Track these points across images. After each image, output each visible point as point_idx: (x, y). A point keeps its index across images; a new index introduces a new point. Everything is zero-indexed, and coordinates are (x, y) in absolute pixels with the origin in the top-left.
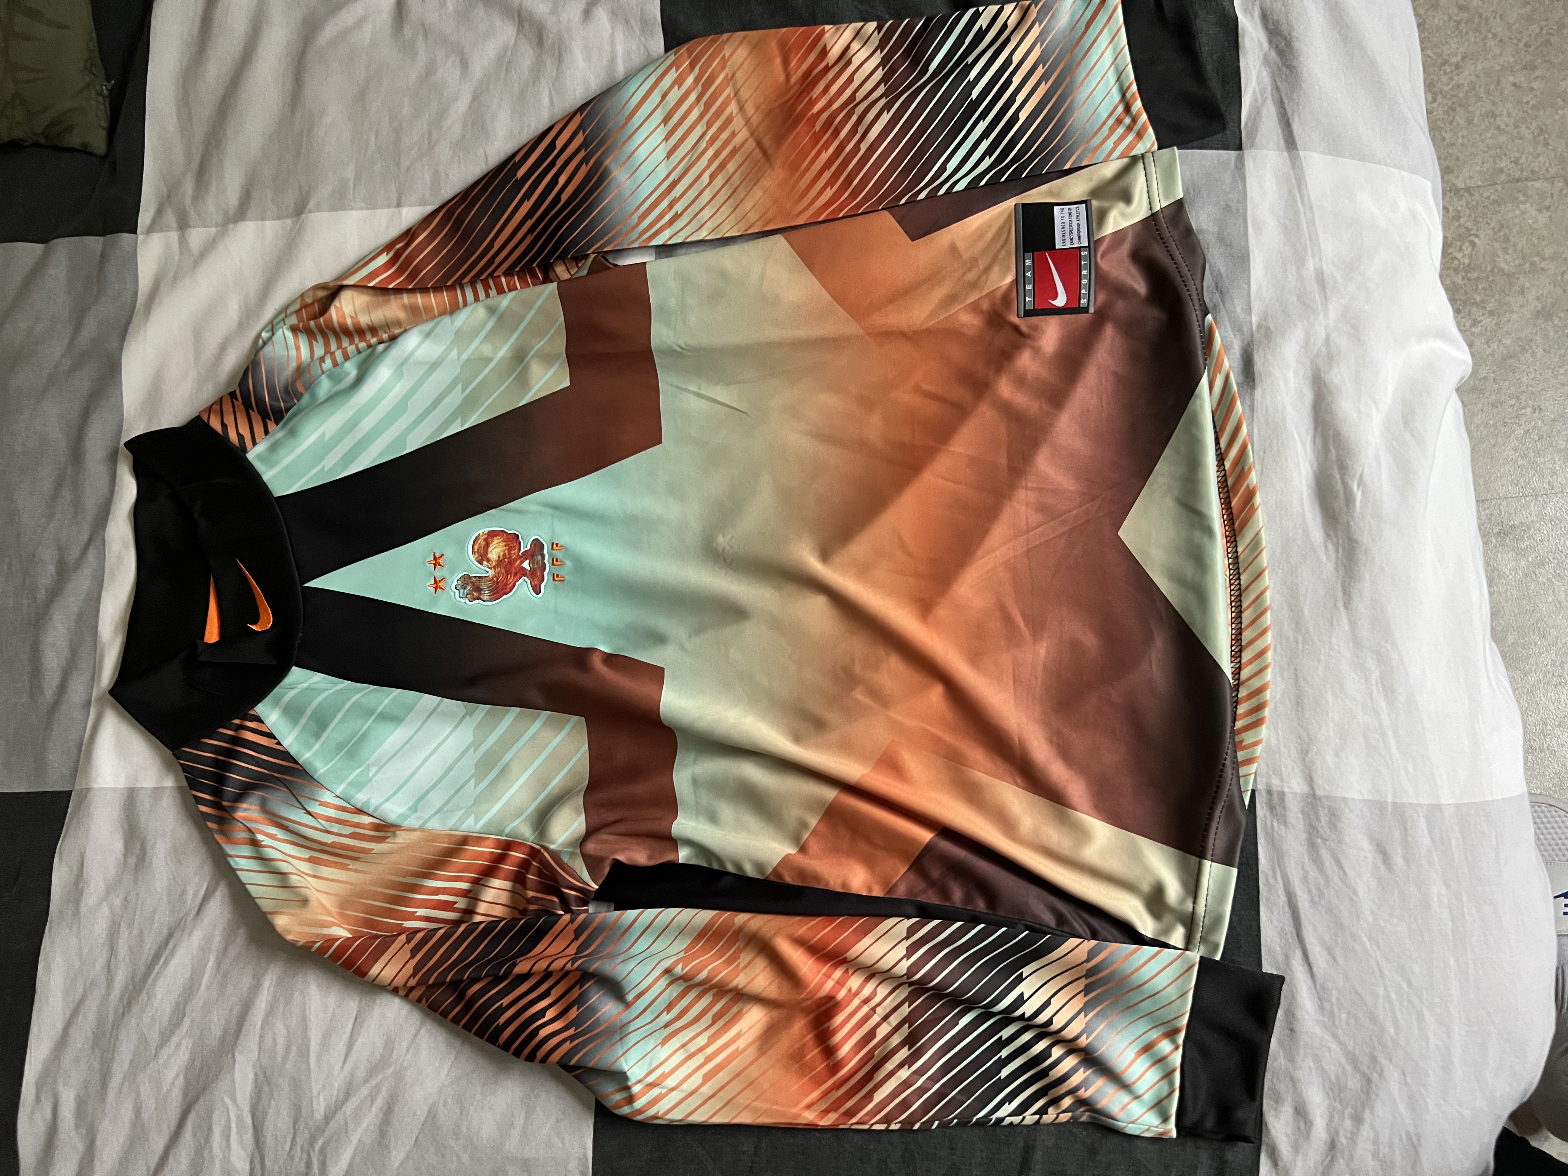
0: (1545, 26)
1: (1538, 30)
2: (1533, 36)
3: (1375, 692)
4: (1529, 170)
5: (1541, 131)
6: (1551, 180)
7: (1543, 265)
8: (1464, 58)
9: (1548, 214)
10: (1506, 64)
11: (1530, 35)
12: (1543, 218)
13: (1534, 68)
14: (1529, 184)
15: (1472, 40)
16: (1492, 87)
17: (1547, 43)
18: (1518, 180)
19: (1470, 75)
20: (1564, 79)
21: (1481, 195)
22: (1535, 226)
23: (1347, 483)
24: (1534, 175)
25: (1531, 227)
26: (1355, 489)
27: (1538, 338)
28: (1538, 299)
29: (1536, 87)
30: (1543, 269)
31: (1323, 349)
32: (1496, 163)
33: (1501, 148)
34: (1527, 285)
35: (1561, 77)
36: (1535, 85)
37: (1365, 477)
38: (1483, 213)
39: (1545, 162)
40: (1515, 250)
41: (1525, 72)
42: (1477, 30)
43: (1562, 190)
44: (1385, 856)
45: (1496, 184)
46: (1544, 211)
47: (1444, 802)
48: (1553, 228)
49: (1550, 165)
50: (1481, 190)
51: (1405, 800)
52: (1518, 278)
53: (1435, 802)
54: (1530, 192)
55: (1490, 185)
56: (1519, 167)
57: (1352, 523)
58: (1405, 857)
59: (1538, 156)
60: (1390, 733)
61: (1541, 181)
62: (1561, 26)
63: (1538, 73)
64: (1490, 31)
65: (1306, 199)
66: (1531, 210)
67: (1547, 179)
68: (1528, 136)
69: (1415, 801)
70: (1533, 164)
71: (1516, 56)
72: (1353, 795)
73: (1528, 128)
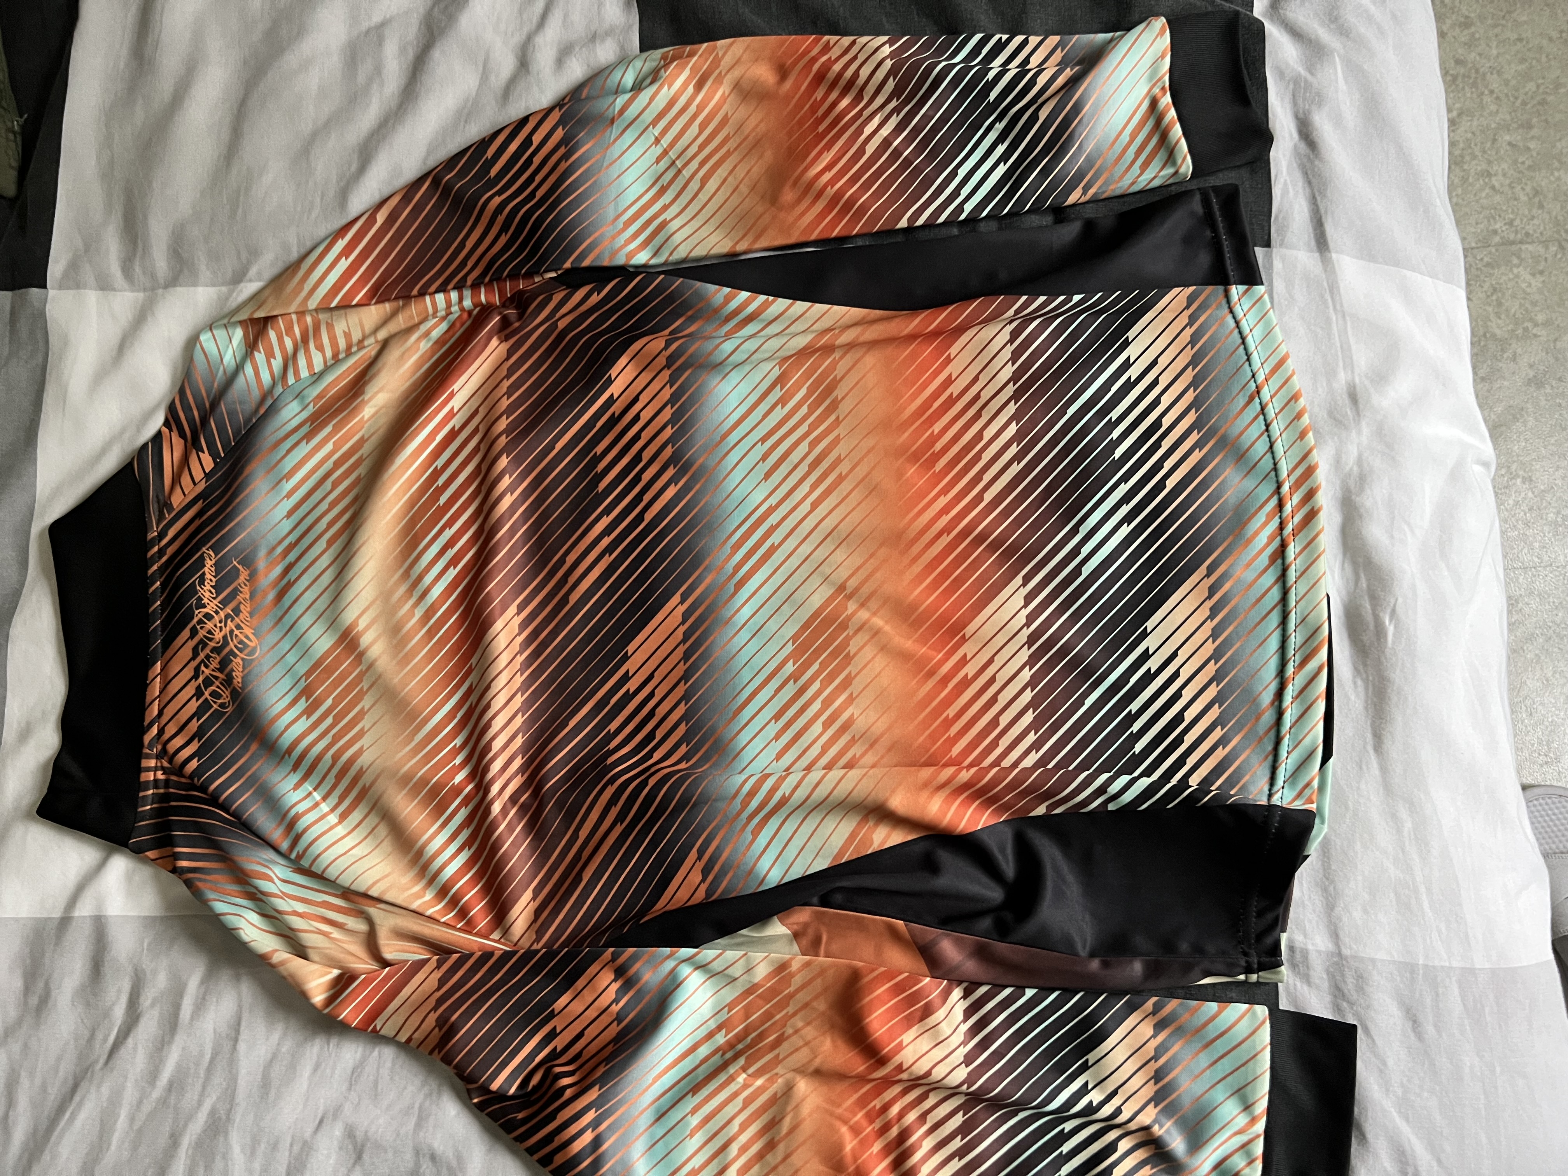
0: (1542, 84)
1: (1534, 89)
2: (1530, 93)
3: (1407, 843)
4: (1524, 232)
5: (1537, 193)
6: (1545, 243)
7: (1535, 331)
8: (1460, 115)
9: (1542, 279)
10: (1502, 123)
11: (1526, 94)
12: (1536, 282)
13: (1530, 127)
14: (1524, 247)
15: (1469, 95)
16: (1488, 145)
17: (1543, 102)
18: (1513, 243)
19: (1466, 131)
20: (1560, 140)
21: (1475, 257)
22: (1528, 290)
23: (1378, 615)
24: (1528, 238)
25: (1524, 291)
26: (1387, 622)
27: (1529, 406)
28: (1531, 366)
29: (1532, 147)
30: (1535, 336)
31: (1355, 469)
32: (1490, 225)
33: (1495, 209)
34: (1519, 351)
35: (1558, 138)
36: (1532, 145)
37: (1398, 609)
38: (1478, 276)
39: (1539, 225)
40: (1508, 316)
41: (1520, 131)
42: (1474, 85)
43: (1556, 255)
44: (1415, 1023)
45: (1489, 246)
46: (1538, 276)
47: (1478, 966)
48: (1547, 294)
49: (1545, 229)
50: (1475, 251)
51: (1437, 963)
52: (1510, 345)
53: (1469, 966)
54: (1523, 256)
55: (1484, 247)
56: (1514, 229)
57: (1383, 659)
58: (1436, 1026)
59: (1533, 218)
60: (1422, 889)
61: (1535, 245)
62: (1558, 86)
63: (1535, 132)
64: (1486, 87)
65: (1338, 307)
66: (1525, 275)
67: (1541, 242)
68: (1524, 198)
69: (1447, 964)
70: (1527, 227)
71: (1513, 114)
72: (1381, 955)
73: (1523, 189)
